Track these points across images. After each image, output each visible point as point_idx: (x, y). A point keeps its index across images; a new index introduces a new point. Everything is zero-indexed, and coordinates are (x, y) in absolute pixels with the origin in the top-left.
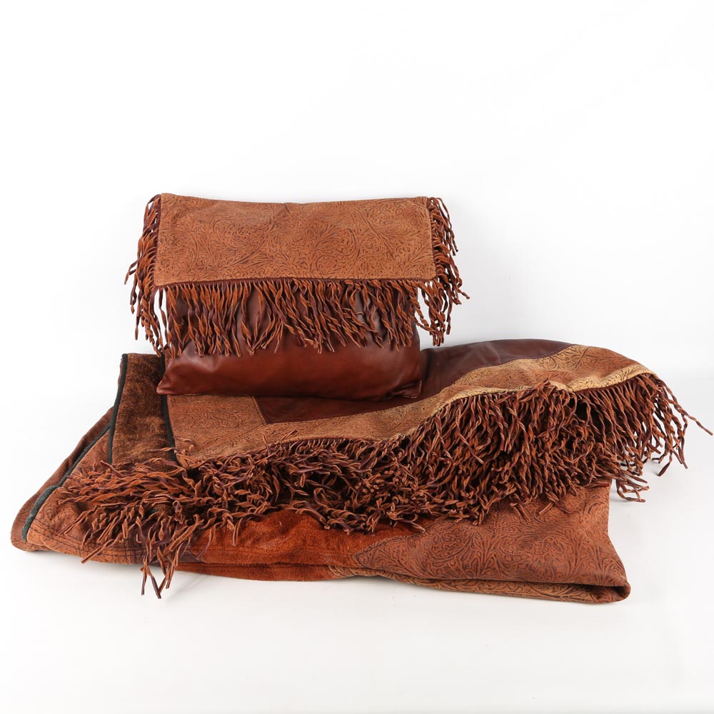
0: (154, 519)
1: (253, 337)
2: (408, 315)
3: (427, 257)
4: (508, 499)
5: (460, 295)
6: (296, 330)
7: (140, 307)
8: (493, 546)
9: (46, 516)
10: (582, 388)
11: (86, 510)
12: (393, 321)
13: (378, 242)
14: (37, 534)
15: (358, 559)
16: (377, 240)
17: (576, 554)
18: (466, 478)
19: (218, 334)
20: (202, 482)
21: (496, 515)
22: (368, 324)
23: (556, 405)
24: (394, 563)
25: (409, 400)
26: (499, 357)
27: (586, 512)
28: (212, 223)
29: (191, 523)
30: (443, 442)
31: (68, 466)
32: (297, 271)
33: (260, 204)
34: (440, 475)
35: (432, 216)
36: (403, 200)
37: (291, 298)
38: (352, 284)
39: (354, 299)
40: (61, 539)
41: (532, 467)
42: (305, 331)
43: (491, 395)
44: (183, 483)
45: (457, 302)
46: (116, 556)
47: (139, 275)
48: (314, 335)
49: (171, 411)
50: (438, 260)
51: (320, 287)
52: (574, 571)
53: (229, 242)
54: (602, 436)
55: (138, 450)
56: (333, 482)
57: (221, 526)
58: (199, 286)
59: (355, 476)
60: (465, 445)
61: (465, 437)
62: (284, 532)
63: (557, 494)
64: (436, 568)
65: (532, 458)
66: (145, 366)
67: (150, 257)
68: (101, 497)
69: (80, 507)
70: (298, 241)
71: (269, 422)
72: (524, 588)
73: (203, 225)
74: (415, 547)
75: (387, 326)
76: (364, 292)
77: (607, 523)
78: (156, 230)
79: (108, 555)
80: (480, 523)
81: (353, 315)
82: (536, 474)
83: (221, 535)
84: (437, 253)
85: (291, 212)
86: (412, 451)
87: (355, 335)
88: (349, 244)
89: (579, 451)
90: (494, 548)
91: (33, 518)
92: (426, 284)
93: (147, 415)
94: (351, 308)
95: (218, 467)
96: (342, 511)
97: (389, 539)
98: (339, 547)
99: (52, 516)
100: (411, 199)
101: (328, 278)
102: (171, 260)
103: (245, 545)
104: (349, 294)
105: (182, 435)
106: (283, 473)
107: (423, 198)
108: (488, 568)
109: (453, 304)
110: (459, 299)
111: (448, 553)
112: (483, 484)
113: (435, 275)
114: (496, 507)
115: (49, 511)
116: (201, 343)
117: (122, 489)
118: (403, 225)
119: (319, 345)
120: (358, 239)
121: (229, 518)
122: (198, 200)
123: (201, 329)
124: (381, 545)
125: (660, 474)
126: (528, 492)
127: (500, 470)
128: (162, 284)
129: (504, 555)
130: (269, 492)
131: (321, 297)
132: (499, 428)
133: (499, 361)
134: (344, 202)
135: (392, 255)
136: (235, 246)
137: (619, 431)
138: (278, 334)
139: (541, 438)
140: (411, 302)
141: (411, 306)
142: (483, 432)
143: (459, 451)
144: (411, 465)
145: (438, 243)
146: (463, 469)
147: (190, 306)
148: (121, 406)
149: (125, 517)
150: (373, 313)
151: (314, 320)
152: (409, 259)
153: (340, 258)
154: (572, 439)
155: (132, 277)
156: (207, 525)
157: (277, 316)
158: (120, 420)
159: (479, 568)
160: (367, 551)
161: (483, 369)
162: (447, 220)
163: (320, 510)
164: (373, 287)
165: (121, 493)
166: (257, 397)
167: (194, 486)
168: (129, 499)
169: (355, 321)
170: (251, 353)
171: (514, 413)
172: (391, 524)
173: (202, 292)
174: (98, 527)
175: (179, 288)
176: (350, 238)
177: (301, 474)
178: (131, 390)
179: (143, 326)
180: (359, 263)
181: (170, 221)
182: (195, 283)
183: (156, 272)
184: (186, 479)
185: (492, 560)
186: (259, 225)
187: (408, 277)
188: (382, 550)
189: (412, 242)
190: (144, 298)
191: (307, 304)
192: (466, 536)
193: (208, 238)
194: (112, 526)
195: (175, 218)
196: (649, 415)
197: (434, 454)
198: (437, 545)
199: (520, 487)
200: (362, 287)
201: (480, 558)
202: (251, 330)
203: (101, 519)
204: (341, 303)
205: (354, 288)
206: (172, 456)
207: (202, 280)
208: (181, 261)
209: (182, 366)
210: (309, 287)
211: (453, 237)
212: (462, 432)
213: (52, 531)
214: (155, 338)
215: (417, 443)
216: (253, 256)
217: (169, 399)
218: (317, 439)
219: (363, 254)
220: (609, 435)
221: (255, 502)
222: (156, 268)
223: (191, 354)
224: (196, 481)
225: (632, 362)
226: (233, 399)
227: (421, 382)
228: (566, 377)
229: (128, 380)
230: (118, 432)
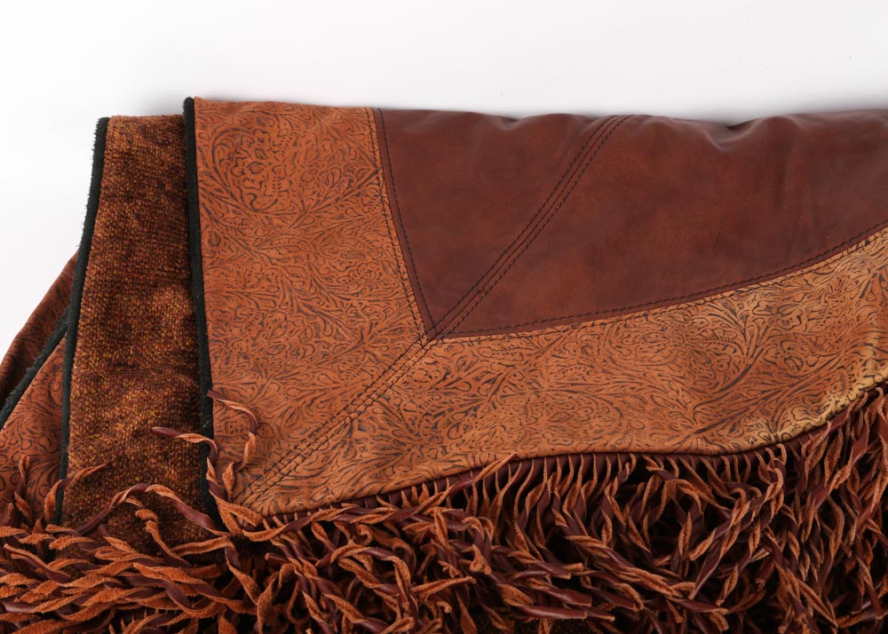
71: (434, 331)
93: (155, 287)
158: (88, 310)
177: (540, 620)
178: (114, 224)
229: (108, 197)
230: (84, 348)
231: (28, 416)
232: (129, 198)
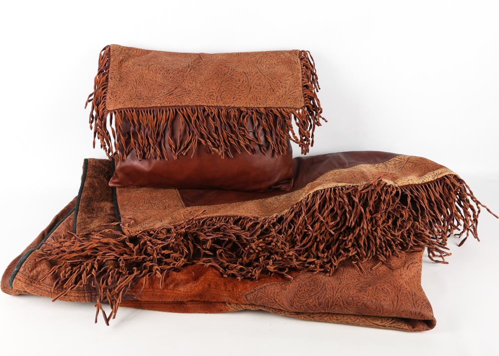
0: (105, 271)
1: (176, 147)
2: (284, 133)
3: (299, 92)
4: (351, 259)
5: (320, 119)
6: (206, 142)
7: (96, 125)
8: (340, 290)
9: (27, 270)
10: (405, 184)
11: (58, 265)
12: (274, 137)
13: (264, 81)
14: (20, 283)
15: (246, 298)
16: (263, 80)
17: (398, 296)
18: (322, 244)
19: (152, 145)
20: (139, 245)
21: (342, 270)
22: (257, 139)
23: (386, 195)
24: (271, 301)
25: (285, 192)
26: (347, 163)
27: (405, 268)
28: (147, 66)
29: (131, 273)
30: (306, 219)
31: (44, 236)
32: (207, 101)
33: (181, 54)
34: (304, 242)
35: (302, 64)
36: (282, 52)
37: (203, 120)
38: (246, 110)
39: (247, 121)
40: (38, 286)
41: (368, 237)
42: (212, 143)
43: (340, 188)
44: (127, 246)
45: (319, 124)
46: (77, 296)
47: (95, 102)
48: (219, 146)
49: (119, 198)
50: (305, 94)
51: (223, 112)
52: (396, 308)
53: (160, 80)
54: (418, 217)
55: (95, 224)
56: (230, 245)
57: (152, 275)
58: (138, 110)
59: (245, 241)
60: (322, 222)
61: (322, 216)
62: (196, 279)
63: (386, 256)
64: (300, 304)
65: (368, 231)
66: (100, 167)
67: (103, 89)
68: (67, 256)
69: (52, 263)
70: (208, 80)
71: (187, 205)
72: (361, 320)
73: (141, 68)
74: (286, 290)
75: (270, 140)
76: (254, 116)
77: (420, 277)
78: (107, 71)
79: (72, 296)
80: (331, 274)
81: (246, 132)
82: (371, 242)
83: (152, 281)
84: (305, 89)
85: (204, 60)
86: (285, 225)
87: (247, 146)
88: (244, 82)
89: (402, 227)
90: (340, 291)
91: (18, 271)
92: (297, 111)
93: (102, 201)
94: (245, 127)
95: (151, 235)
96: (236, 265)
97: (268, 284)
98: (233, 290)
99: (31, 270)
100: (288, 52)
101: (229, 106)
102: (119, 92)
103: (169, 288)
104: (243, 118)
105: (126, 214)
106: (196, 239)
107: (296, 50)
108: (336, 304)
109: (316, 126)
110: (320, 122)
111: (309, 295)
112: (334, 249)
113: (303, 105)
114: (342, 264)
115: (29, 266)
116: (140, 151)
117: (83, 250)
118: (281, 69)
119: (222, 154)
120: (250, 79)
121: (157, 269)
122: (137, 50)
123: (140, 140)
124: (262, 288)
125: (460, 245)
126: (365, 254)
127: (346, 239)
128: (112, 109)
129: (347, 296)
130: (186, 252)
131: (224, 120)
132: (346, 210)
133: (347, 165)
134: (241, 53)
135: (273, 90)
136: (164, 83)
137: (431, 214)
138: (194, 145)
139: (375, 217)
140: (286, 124)
141: (287, 127)
142: (334, 213)
143: (317, 226)
144: (284, 234)
145: (306, 83)
146: (320, 238)
147: (132, 125)
148: (83, 195)
149: (84, 270)
150: (260, 131)
151: (218, 135)
152: (285, 93)
153: (238, 92)
154: (397, 219)
155: (90, 104)
156: (142, 275)
157: (193, 132)
158: (82, 204)
159: (330, 304)
160: (252, 293)
161: (336, 171)
162: (313, 67)
163: (221, 264)
164: (260, 113)
165: (82, 254)
166: (179, 189)
167: (134, 248)
168: (87, 257)
169: (247, 136)
170: (175, 158)
171: (357, 200)
172: (269, 274)
173: (141, 115)
174: (65, 277)
175: (124, 112)
176: (244, 78)
177: (208, 240)
178: (91, 183)
179: (99, 139)
180: (250, 96)
181: (117, 65)
182: (135, 108)
183: (108, 101)
184: (128, 244)
185: (339, 299)
186: (180, 69)
187: (285, 106)
188: (263, 292)
189: (288, 82)
190: (99, 119)
191: (214, 124)
192: (321, 283)
193: (145, 76)
194: (75, 276)
195: (121, 62)
196: (452, 204)
197: (300, 227)
198: (301, 289)
199: (359, 251)
200: (252, 113)
201: (331, 298)
202: (175, 142)
203: (67, 271)
204: (238, 124)
205: (247, 114)
206: (119, 228)
207: (140, 106)
208: (125, 93)
209: (127, 167)
210: (215, 112)
211: (317, 79)
212: (320, 213)
213: (31, 280)
214: (107, 147)
215: (289, 219)
216: (176, 91)
217: (118, 190)
218: (220, 217)
219: (253, 90)
220: (423, 217)
221: (176, 259)
222: (107, 97)
223: (133, 158)
224: (135, 245)
225: (441, 167)
226: (162, 191)
227: (293, 180)
228: (394, 176)
229: (88, 177)
230: (81, 213)
231: (64, 227)
232: (95, 177)
